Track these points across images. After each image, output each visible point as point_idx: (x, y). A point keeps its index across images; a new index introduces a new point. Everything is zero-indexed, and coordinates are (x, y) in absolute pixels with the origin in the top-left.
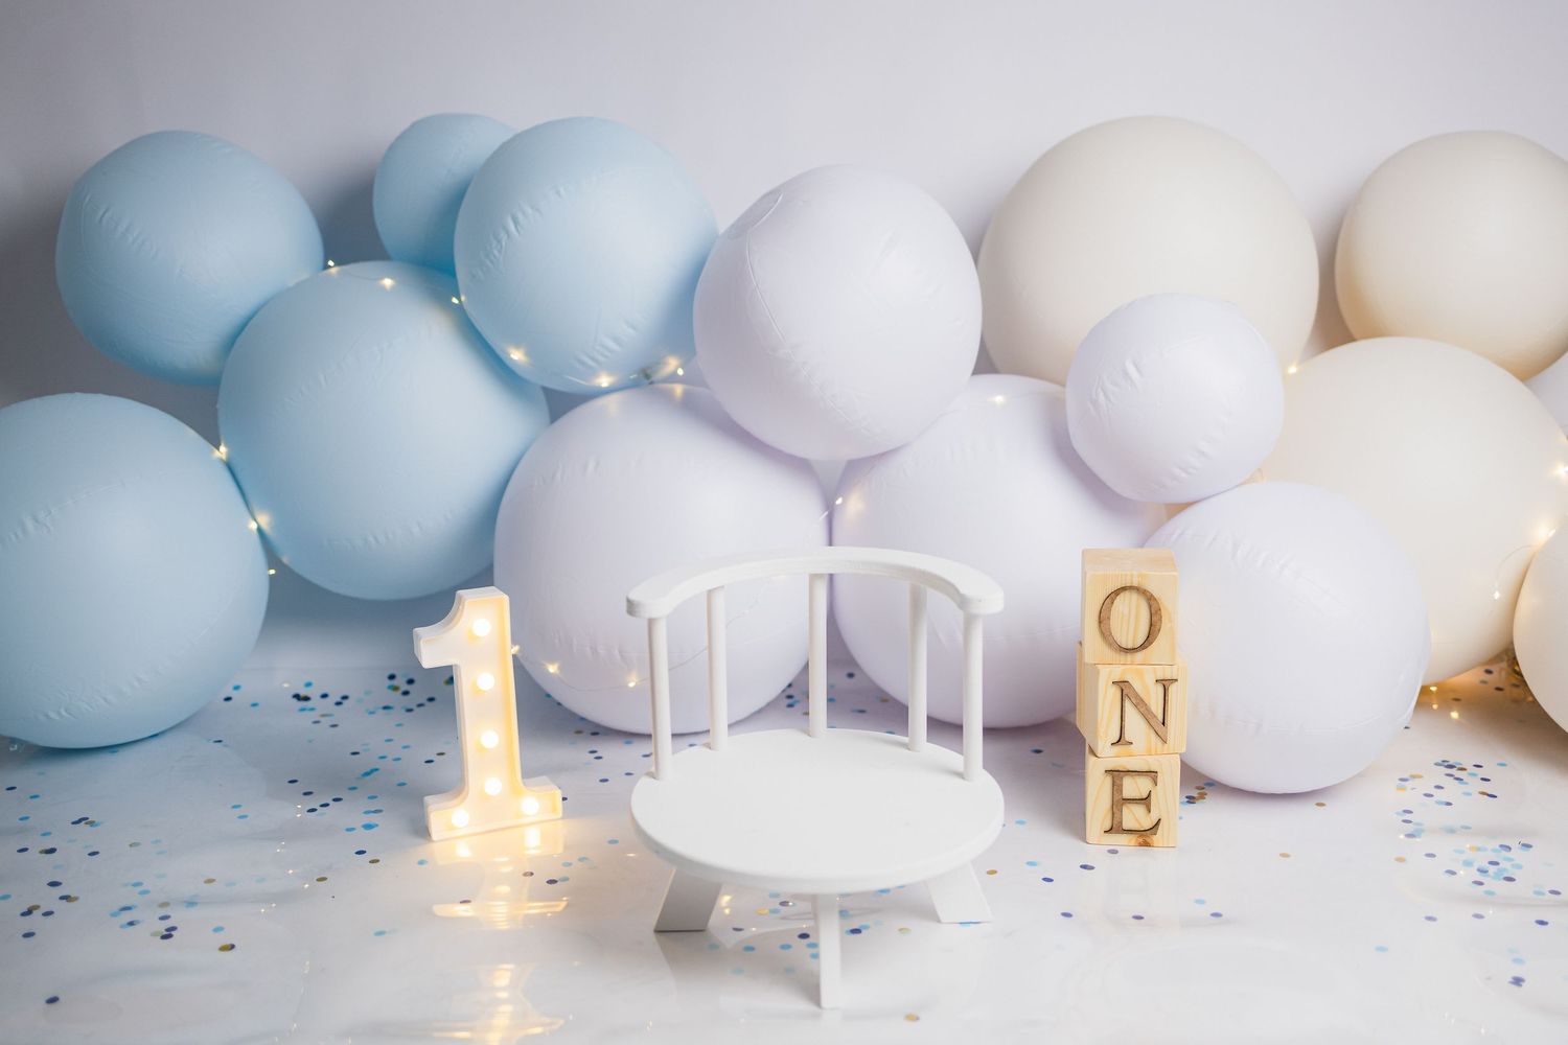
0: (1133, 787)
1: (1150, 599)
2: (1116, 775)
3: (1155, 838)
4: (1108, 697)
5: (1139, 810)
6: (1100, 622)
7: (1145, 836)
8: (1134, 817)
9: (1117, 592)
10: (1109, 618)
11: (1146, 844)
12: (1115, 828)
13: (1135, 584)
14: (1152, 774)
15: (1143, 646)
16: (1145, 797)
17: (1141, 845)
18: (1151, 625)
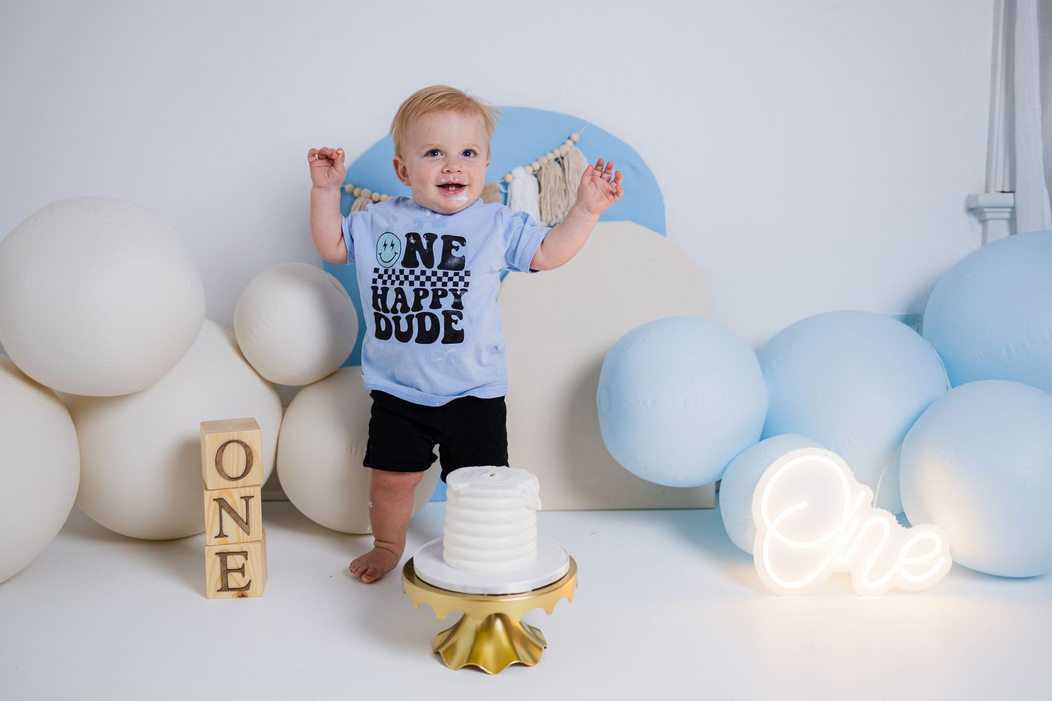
0: (232, 562)
1: (246, 446)
2: (223, 555)
3: (247, 592)
4: (211, 509)
5: (238, 575)
6: (216, 464)
7: (242, 592)
8: (235, 580)
9: (225, 445)
10: (221, 461)
11: (243, 596)
12: (225, 588)
13: (236, 439)
14: (245, 554)
15: (243, 476)
16: (240, 567)
17: (240, 597)
18: (247, 462)
